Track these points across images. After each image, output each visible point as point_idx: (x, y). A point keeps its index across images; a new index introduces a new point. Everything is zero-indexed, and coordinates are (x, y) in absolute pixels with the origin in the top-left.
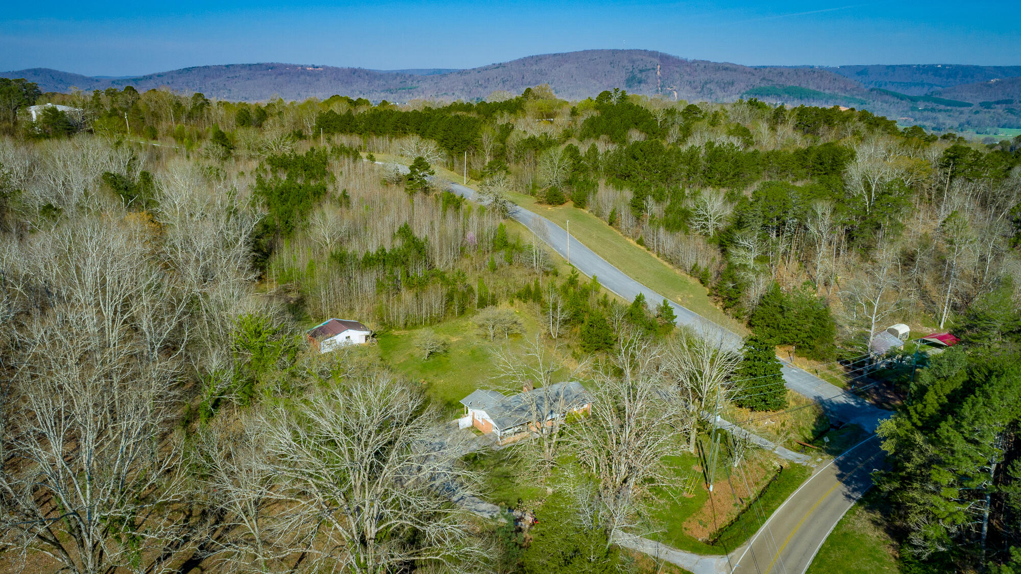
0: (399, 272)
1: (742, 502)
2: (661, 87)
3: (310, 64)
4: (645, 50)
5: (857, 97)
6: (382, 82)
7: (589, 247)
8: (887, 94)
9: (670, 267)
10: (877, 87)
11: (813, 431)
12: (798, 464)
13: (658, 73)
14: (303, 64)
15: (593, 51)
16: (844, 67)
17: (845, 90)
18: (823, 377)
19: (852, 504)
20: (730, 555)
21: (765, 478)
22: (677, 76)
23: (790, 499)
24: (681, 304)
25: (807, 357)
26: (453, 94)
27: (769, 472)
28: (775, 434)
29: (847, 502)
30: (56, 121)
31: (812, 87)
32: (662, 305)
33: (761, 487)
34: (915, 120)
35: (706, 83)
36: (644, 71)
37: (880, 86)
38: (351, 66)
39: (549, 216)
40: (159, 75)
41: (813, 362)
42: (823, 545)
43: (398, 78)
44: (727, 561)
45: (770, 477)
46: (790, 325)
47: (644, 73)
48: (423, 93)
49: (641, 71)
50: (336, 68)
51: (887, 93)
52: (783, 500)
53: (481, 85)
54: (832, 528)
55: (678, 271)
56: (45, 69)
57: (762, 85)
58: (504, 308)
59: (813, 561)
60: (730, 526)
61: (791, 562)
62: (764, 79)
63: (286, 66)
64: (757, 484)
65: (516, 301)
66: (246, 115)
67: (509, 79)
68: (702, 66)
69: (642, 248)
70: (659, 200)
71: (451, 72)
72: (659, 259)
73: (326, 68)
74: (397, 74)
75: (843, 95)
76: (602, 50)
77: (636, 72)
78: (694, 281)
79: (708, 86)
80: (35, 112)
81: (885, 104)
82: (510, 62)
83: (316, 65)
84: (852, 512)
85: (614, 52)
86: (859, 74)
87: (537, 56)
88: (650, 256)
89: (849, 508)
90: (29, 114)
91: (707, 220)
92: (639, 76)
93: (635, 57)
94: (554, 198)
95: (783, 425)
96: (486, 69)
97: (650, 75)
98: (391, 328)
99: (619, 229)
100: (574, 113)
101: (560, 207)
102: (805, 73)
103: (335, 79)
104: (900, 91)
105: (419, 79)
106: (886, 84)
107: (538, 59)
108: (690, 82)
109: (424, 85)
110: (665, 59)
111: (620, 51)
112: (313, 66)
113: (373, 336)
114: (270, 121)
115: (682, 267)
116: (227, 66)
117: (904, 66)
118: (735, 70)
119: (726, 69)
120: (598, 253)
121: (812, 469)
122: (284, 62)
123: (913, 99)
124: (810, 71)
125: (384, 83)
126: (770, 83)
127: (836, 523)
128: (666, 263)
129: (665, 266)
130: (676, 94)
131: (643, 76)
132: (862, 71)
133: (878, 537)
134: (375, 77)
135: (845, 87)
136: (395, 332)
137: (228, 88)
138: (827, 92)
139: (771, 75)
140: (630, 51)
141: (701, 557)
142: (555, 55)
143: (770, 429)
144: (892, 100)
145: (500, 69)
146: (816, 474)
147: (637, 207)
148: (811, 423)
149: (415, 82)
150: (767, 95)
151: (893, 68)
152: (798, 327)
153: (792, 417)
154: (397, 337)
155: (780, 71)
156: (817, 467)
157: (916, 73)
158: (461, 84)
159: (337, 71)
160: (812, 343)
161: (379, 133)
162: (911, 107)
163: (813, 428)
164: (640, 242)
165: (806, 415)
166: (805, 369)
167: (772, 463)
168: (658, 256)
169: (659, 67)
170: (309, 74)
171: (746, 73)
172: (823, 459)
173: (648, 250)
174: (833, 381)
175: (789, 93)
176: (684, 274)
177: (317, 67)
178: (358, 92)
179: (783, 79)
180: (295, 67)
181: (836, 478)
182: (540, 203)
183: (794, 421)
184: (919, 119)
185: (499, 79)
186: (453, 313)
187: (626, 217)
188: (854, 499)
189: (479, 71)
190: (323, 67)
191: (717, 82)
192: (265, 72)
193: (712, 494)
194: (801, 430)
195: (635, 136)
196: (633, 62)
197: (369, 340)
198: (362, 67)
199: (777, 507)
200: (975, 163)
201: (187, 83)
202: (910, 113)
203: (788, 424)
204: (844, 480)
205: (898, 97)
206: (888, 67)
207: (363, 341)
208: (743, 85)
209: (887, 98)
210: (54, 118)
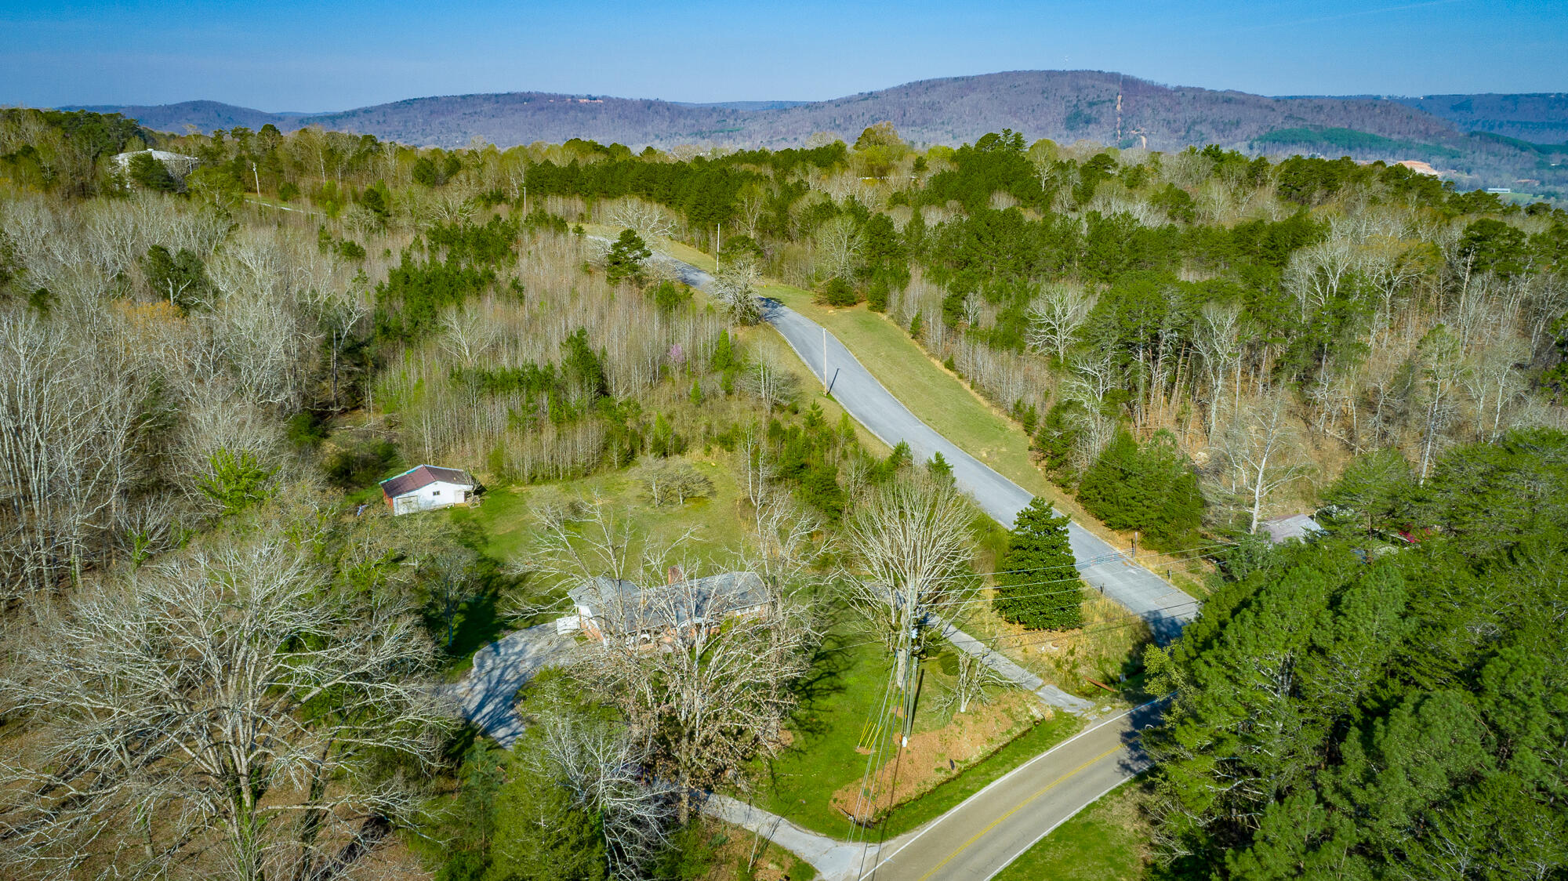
0: (545, 399)
1: (953, 767)
2: (1122, 129)
3: (585, 95)
4: (1099, 72)
5: (1446, 146)
6: (689, 122)
7: (871, 371)
8: (1498, 141)
9: (986, 404)
10: (1486, 130)
11: (1125, 665)
12: (1068, 714)
13: (1119, 107)
14: (574, 94)
15: (1017, 73)
16: (1431, 97)
17: (1426, 134)
18: (1177, 583)
19: (1127, 779)
20: (884, 845)
21: (1009, 732)
22: (1148, 112)
23: (1027, 765)
24: (985, 461)
25: (1159, 550)
26: (796, 139)
27: (1019, 724)
28: (1052, 666)
29: (1120, 775)
30: (149, 174)
31: (1370, 130)
32: (934, 461)
33: (995, 746)
34: (1542, 183)
35: (1194, 123)
36: (1094, 104)
37: (1492, 127)
38: (645, 97)
39: (824, 322)
40: (367, 111)
41: (1166, 557)
42: (1045, 838)
43: (715, 115)
44: (876, 852)
45: (1018, 731)
46: (1133, 498)
47: (1095, 107)
48: (750, 137)
49: (1091, 104)
50: (623, 100)
51: (1497, 139)
52: (1014, 767)
53: (839, 126)
54: (1073, 814)
55: (995, 412)
56: (209, 102)
57: (1287, 127)
58: (693, 460)
59: (1016, 862)
60: (916, 800)
61: (979, 860)
62: (1290, 116)
63: (550, 96)
64: (990, 740)
65: (716, 449)
66: (429, 168)
67: (883, 116)
68: (1190, 95)
69: (952, 374)
70: (993, 300)
71: (795, 105)
72: (973, 392)
73: (607, 100)
74: (714, 109)
75: (1423, 142)
76: (1031, 72)
77: (1083, 106)
78: (1015, 427)
79: (1197, 128)
80: (123, 159)
81: (1491, 158)
82: (887, 91)
83: (594, 95)
84: (1118, 791)
85: (1050, 74)
86: (1455, 108)
87: (929, 81)
88: (961, 386)
89: (1119, 784)
90: (115, 165)
91: (1054, 332)
92: (1087, 111)
93: (1082, 83)
94: (840, 296)
95: (1072, 653)
96: (848, 101)
97: (1105, 110)
98: (510, 482)
99: (923, 344)
100: (920, 166)
101: (848, 310)
102: (1360, 108)
103: (620, 116)
104: (1526, 137)
105: (746, 116)
106: (1500, 126)
107: (930, 86)
108: (1169, 122)
109: (754, 126)
110: (1130, 85)
111: (1060, 72)
112: (590, 97)
113: (477, 492)
114: (462, 176)
115: (999, 405)
116: (464, 97)
117: (1534, 95)
118: (1243, 103)
119: (1228, 101)
120: (881, 381)
121: (1088, 722)
122: (546, 92)
123: (1542, 150)
124: (1372, 104)
125: (693, 122)
126: (1300, 123)
127: (1084, 806)
128: (980, 399)
129: (979, 403)
130: (1144, 139)
131: (1093, 112)
132: (1461, 104)
133: (1136, 831)
134: (680, 113)
135: (1427, 129)
136: (514, 489)
137: (463, 130)
138: (1395, 137)
139: (1302, 109)
140: (1075, 74)
141: (839, 843)
142: (956, 79)
143: (1045, 658)
144: (1505, 150)
145: (870, 102)
146: (1088, 730)
147: (953, 311)
148: (1126, 651)
149: (739, 121)
150: (1294, 142)
151: (1515, 99)
152: (1146, 502)
153: (1090, 641)
154: (514, 495)
155: (1317, 105)
156: (1095, 720)
157: (1553, 108)
158: (808, 124)
159: (622, 103)
160: (1164, 528)
161: (609, 195)
162: (1538, 163)
163: (1127, 660)
164: (950, 365)
165: (1118, 639)
166: (1151, 568)
167: (1028, 710)
168: (972, 387)
169: (1120, 97)
170: (582, 109)
171: (1261, 107)
172: (1114, 708)
173: (961, 377)
174: (1190, 588)
175: (1329, 139)
176: (1003, 416)
177: (595, 99)
178: (653, 137)
179: (1322, 117)
180: (562, 98)
181: (1118, 737)
182: (820, 303)
183: (1092, 647)
184: (1550, 182)
185: (867, 116)
186: (612, 464)
187: (935, 326)
188: (1132, 771)
189: (838, 104)
190: (603, 98)
191: (1212, 122)
192: (517, 106)
193: (904, 752)
194: (1101, 662)
195: (1002, 202)
196: (1080, 90)
197: (469, 500)
198: (662, 98)
199: (998, 777)
200: (1511, 250)
201: (406, 122)
202: (1535, 173)
203: (1080, 652)
204: (1131, 741)
205: (1516, 146)
206: (1506, 97)
207: (460, 500)
208: (1254, 127)
209: (1496, 147)
210: (146, 170)
